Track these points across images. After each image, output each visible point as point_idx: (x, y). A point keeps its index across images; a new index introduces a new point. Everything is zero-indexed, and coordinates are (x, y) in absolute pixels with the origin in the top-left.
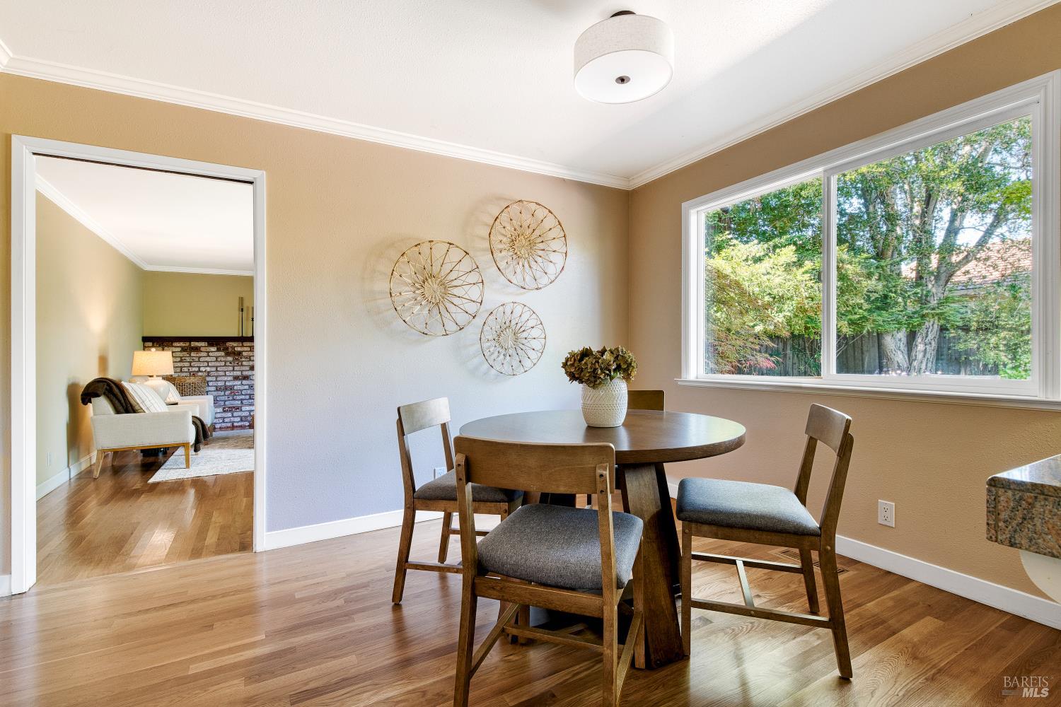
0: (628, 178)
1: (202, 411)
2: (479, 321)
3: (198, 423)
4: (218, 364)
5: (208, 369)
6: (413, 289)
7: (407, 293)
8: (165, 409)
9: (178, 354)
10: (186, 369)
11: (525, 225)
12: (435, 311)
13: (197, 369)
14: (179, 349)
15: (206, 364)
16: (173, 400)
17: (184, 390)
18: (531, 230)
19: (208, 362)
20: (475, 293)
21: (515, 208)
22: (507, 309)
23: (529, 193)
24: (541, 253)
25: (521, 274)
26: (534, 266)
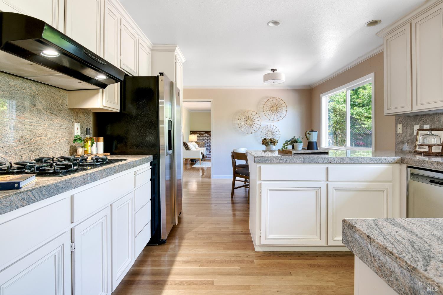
1: (203, 151)
3: (202, 154)
4: (208, 139)
5: (205, 140)
6: (244, 122)
7: (243, 124)
8: (196, 150)
9: (198, 136)
10: (200, 140)
11: (274, 103)
12: (250, 127)
13: (203, 140)
14: (198, 134)
15: (205, 139)
16: (197, 148)
17: (200, 146)
18: (276, 105)
19: (205, 138)
20: (259, 123)
21: (271, 100)
22: (269, 126)
23: (275, 95)
24: (279, 111)
25: (273, 117)
26: (277, 114)
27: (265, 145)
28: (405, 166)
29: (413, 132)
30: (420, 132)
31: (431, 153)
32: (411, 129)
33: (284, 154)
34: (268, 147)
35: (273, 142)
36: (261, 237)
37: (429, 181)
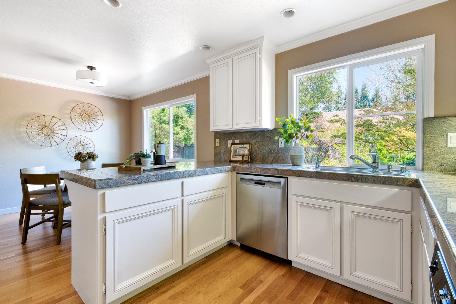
0: (129, 96)
2: (66, 141)
6: (38, 131)
7: (35, 132)
11: (86, 110)
12: (48, 138)
18: (89, 112)
20: (64, 132)
21: (81, 105)
22: (79, 138)
23: (87, 100)
24: (93, 120)
25: (84, 126)
26: (90, 124)
27: (81, 161)
28: (235, 173)
29: (228, 145)
30: (233, 146)
31: (244, 161)
32: (226, 143)
33: (128, 172)
34: (85, 163)
35: (92, 157)
36: (105, 294)
37: (254, 183)
